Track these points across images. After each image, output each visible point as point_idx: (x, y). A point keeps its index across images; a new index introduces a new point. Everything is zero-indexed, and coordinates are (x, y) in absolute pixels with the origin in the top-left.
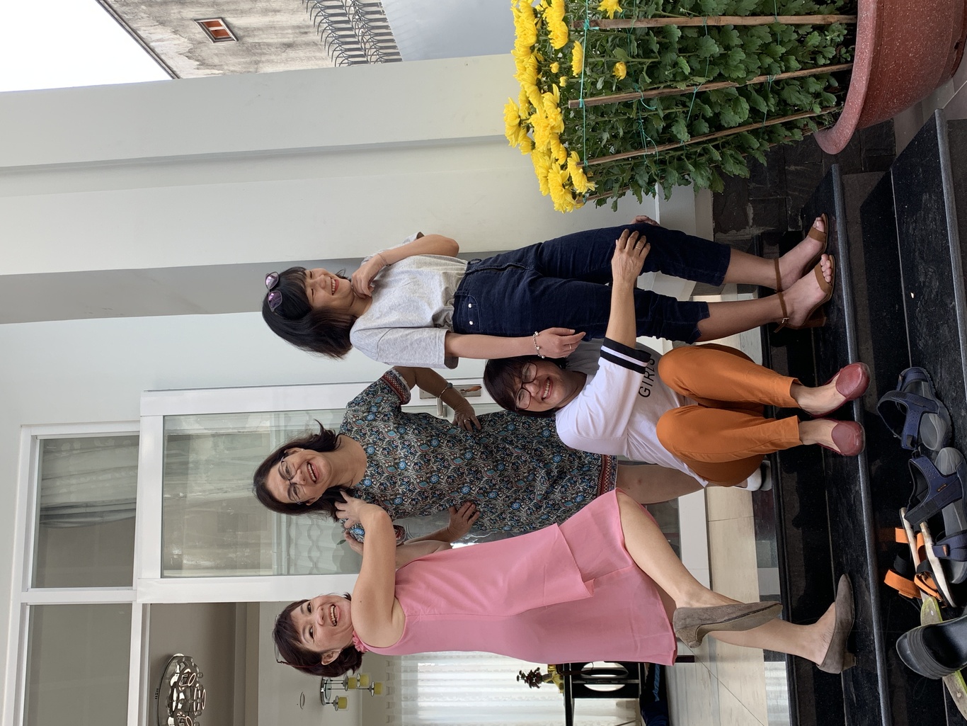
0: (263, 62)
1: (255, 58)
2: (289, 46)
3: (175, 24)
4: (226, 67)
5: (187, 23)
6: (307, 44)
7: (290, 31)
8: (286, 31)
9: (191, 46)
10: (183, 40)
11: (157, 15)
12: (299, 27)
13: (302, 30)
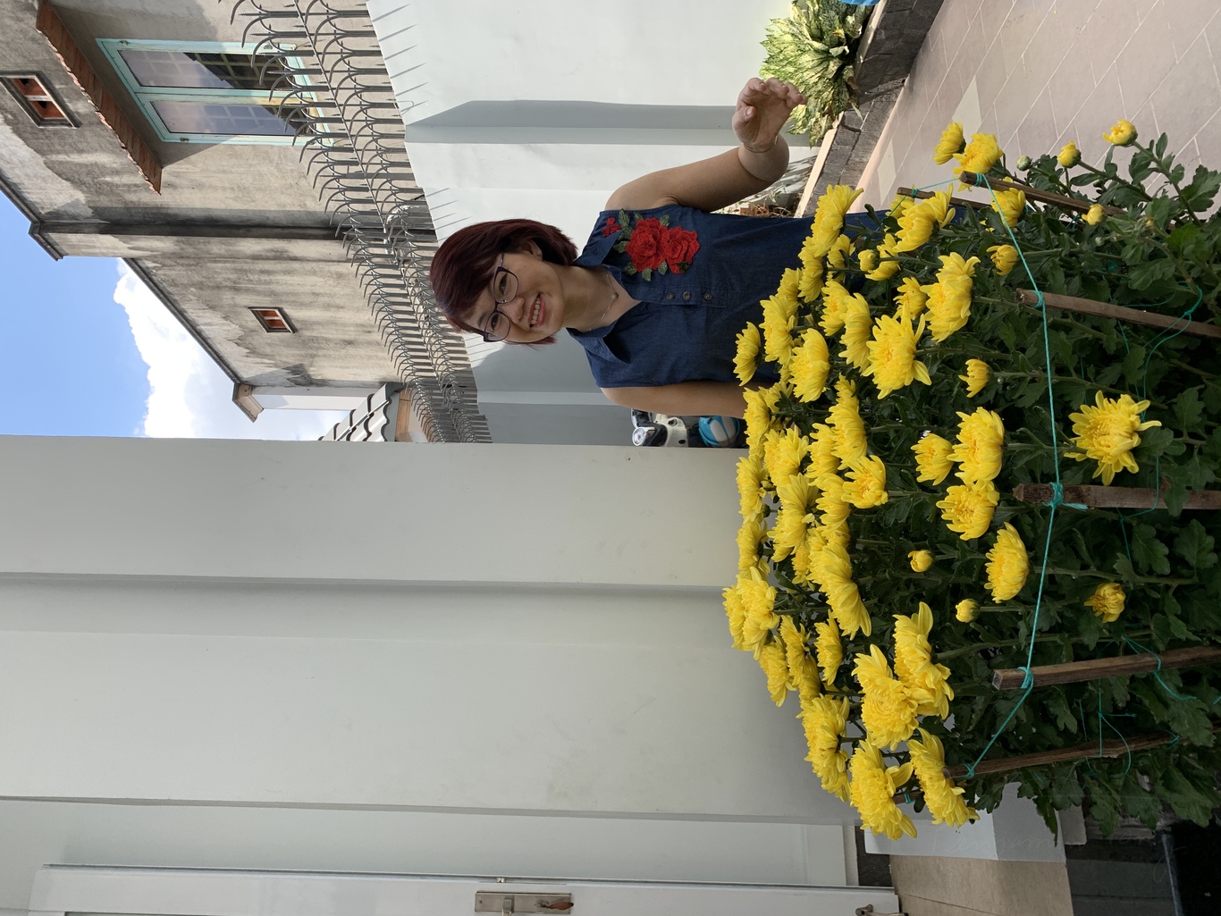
0: (319, 356)
1: (310, 352)
2: (350, 343)
3: (227, 309)
4: (278, 358)
5: (239, 310)
6: (370, 343)
7: (352, 329)
8: (348, 329)
9: (241, 333)
10: (233, 326)
11: (208, 299)
12: (362, 325)
13: (366, 329)
